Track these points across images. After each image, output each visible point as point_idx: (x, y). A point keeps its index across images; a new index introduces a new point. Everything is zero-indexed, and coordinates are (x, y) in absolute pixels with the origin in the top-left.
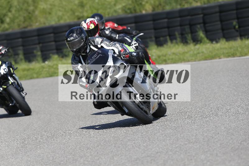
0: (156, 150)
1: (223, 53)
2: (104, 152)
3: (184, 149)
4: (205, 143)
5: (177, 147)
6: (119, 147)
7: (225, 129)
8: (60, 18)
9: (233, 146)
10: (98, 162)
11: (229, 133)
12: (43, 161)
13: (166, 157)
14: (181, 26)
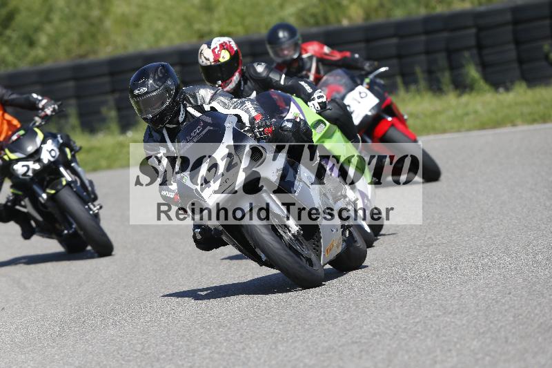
0: (371, 330)
1: (522, 114)
2: (255, 332)
3: (434, 326)
4: (481, 313)
5: (418, 322)
6: (289, 323)
7: (526, 283)
8: (158, 35)
9: (541, 321)
10: (242, 355)
11: (534, 291)
12: (120, 352)
13: (394, 346)
14: (427, 53)
